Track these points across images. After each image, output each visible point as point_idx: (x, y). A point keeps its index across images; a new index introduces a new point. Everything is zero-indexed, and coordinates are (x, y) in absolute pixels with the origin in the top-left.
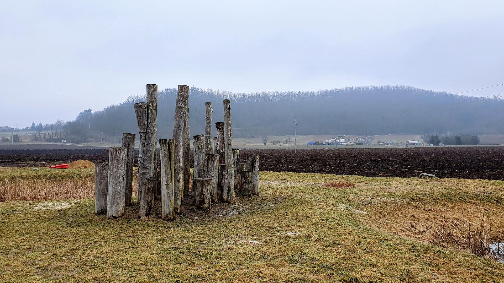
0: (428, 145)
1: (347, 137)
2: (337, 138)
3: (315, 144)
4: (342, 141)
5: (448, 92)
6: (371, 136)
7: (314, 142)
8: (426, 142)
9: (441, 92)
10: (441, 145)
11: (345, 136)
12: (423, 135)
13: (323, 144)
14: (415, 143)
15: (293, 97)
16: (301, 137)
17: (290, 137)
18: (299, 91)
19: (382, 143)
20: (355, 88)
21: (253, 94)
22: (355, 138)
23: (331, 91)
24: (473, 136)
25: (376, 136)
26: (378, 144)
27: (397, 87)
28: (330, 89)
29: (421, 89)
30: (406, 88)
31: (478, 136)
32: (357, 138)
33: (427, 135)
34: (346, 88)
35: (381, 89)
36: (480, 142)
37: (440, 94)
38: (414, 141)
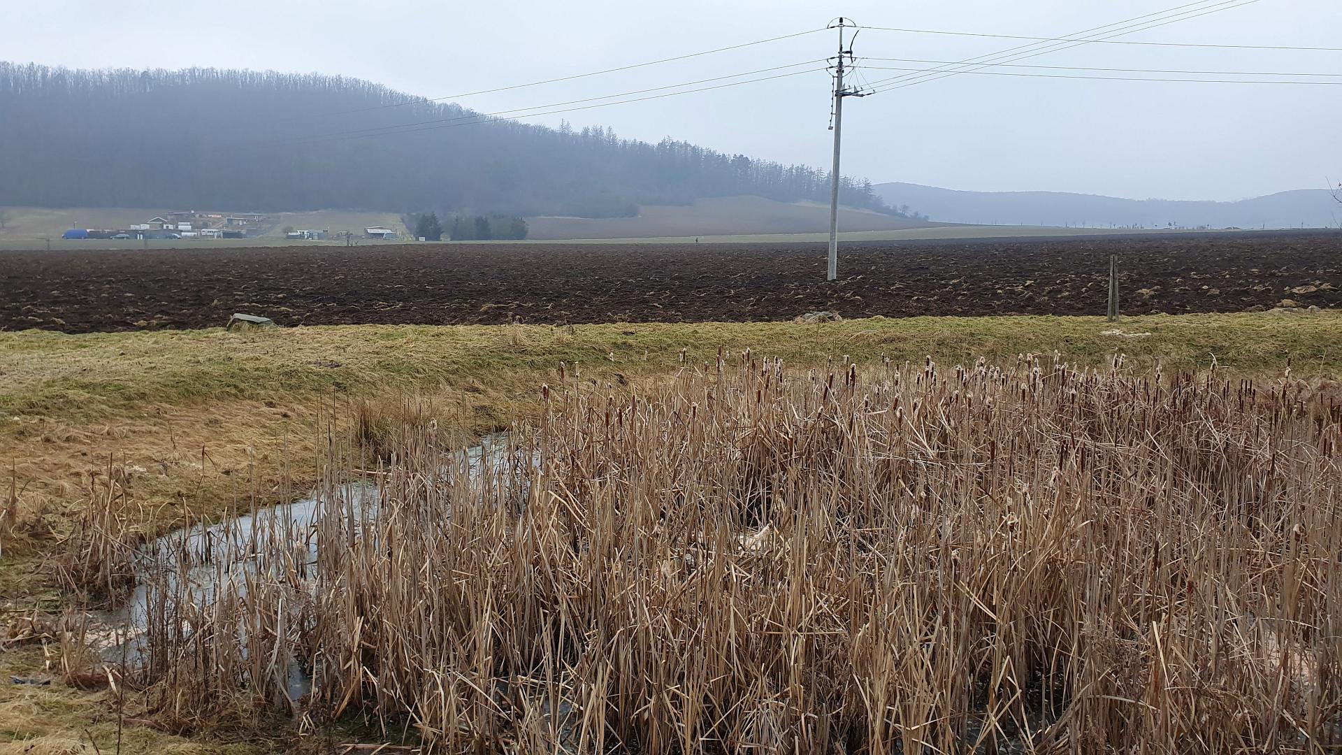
0: (414, 238)
1: (201, 216)
2: (169, 217)
3: (91, 235)
4: (184, 226)
5: (465, 107)
6: (270, 215)
7: (88, 230)
8: (410, 231)
9: (448, 104)
10: (445, 240)
11: (193, 212)
12: (405, 215)
13: (118, 236)
14: (382, 234)
16: (48, 214)
18: (33, 65)
19: (294, 234)
20: (222, 74)
22: (225, 220)
23: (145, 74)
24: (515, 220)
25: (284, 213)
26: (285, 236)
27: (339, 79)
29: (399, 91)
31: (525, 219)
32: (230, 221)
33: (414, 214)
34: (193, 71)
36: (529, 233)
38: (382, 228)
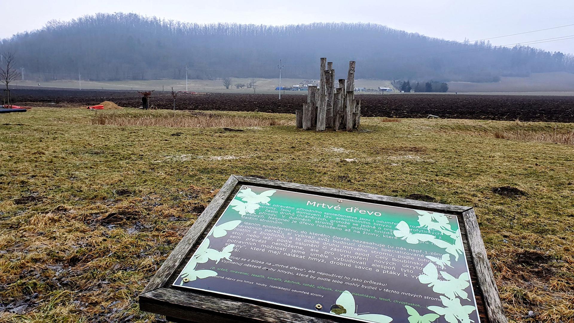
0: (399, 91)
1: (315, 82)
2: (304, 82)
3: (284, 89)
5: (421, 34)
7: (283, 87)
8: (397, 88)
9: (414, 33)
10: (412, 92)
11: (312, 80)
12: (393, 81)
13: (292, 89)
14: (386, 90)
15: (254, 31)
16: (266, 81)
17: (254, 80)
18: (262, 25)
21: (207, 25)
23: (298, 26)
24: (443, 83)
27: (369, 25)
28: (296, 24)
29: (394, 29)
30: (378, 27)
31: (447, 83)
33: (398, 81)
35: (352, 27)
36: (449, 89)
37: (413, 35)
38: (385, 87)
